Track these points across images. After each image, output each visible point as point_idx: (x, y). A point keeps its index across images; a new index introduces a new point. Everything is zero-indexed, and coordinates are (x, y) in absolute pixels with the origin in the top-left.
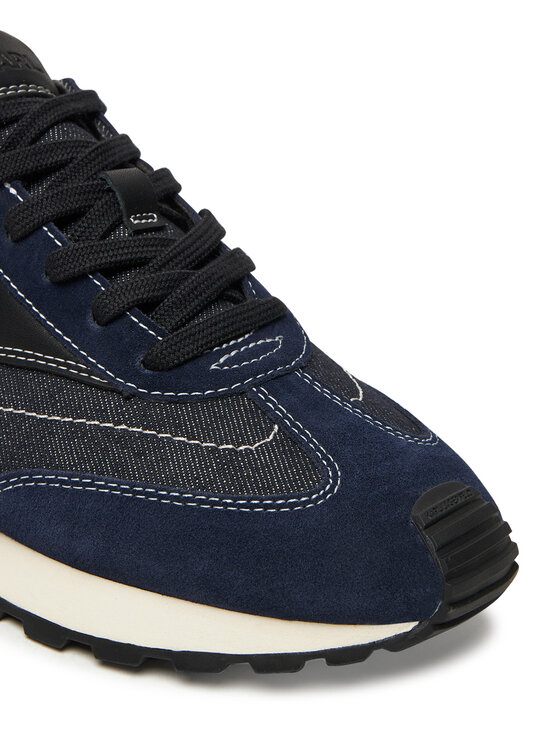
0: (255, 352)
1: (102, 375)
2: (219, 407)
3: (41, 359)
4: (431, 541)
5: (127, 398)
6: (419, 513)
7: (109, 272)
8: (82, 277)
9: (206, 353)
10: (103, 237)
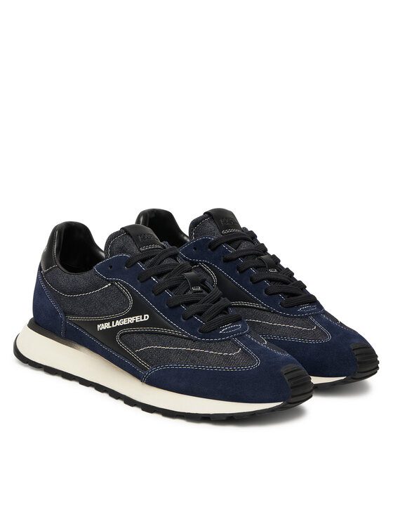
0: (233, 328)
1: (186, 334)
2: (223, 343)
3: (162, 330)
4: (286, 378)
5: (194, 341)
6: (283, 370)
7: (187, 304)
8: (179, 306)
9: (218, 328)
10: (185, 293)
